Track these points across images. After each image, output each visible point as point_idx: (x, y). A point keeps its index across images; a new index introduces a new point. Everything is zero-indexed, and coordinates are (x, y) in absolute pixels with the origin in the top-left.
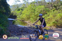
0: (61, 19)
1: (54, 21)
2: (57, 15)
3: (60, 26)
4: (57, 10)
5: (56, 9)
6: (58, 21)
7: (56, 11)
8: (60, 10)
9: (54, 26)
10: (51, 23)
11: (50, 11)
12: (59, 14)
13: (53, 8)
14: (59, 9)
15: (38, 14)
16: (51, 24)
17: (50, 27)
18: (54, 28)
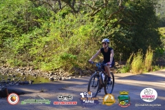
0: (88, 44)
1: (64, 50)
2: (75, 31)
3: (87, 69)
4: (75, 12)
5: (73, 8)
6: (77, 53)
7: (71, 16)
8: (85, 13)
9: (66, 70)
10: (56, 59)
11: (51, 16)
12: (82, 27)
13: (60, 4)
14: (80, 8)
15: (6, 28)
16: (56, 62)
17: (50, 72)
18: (66, 76)
